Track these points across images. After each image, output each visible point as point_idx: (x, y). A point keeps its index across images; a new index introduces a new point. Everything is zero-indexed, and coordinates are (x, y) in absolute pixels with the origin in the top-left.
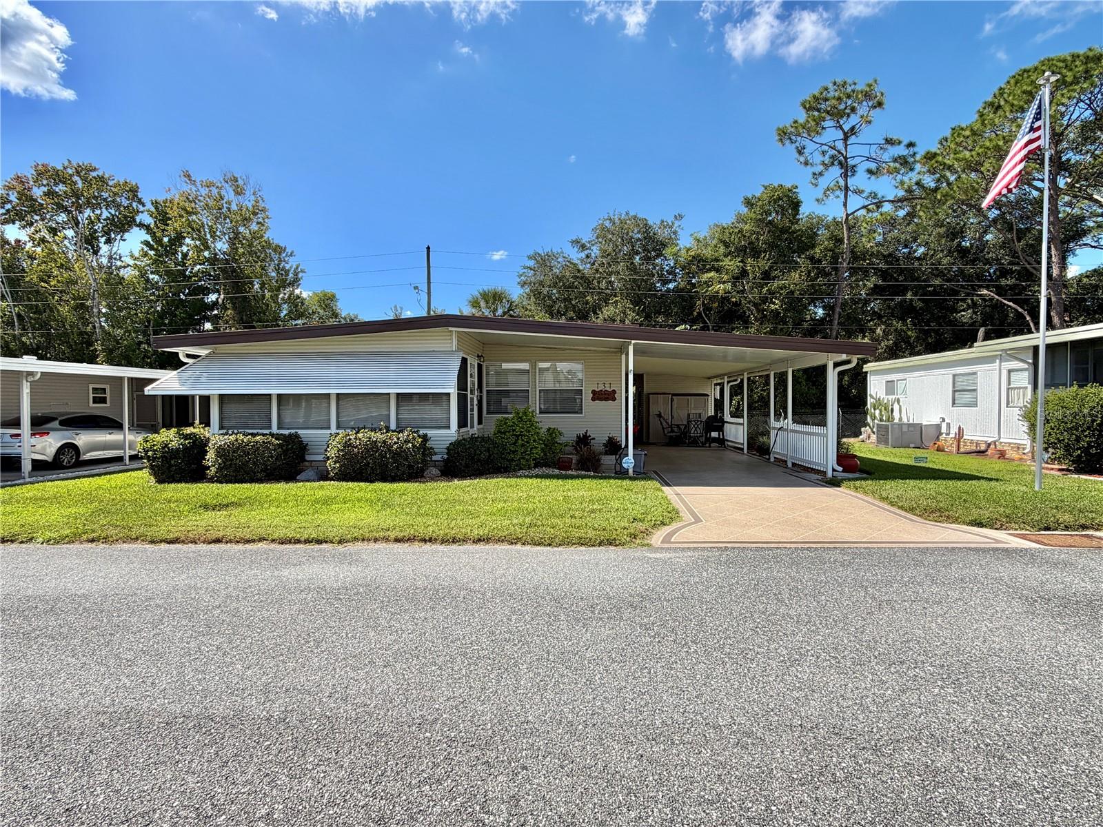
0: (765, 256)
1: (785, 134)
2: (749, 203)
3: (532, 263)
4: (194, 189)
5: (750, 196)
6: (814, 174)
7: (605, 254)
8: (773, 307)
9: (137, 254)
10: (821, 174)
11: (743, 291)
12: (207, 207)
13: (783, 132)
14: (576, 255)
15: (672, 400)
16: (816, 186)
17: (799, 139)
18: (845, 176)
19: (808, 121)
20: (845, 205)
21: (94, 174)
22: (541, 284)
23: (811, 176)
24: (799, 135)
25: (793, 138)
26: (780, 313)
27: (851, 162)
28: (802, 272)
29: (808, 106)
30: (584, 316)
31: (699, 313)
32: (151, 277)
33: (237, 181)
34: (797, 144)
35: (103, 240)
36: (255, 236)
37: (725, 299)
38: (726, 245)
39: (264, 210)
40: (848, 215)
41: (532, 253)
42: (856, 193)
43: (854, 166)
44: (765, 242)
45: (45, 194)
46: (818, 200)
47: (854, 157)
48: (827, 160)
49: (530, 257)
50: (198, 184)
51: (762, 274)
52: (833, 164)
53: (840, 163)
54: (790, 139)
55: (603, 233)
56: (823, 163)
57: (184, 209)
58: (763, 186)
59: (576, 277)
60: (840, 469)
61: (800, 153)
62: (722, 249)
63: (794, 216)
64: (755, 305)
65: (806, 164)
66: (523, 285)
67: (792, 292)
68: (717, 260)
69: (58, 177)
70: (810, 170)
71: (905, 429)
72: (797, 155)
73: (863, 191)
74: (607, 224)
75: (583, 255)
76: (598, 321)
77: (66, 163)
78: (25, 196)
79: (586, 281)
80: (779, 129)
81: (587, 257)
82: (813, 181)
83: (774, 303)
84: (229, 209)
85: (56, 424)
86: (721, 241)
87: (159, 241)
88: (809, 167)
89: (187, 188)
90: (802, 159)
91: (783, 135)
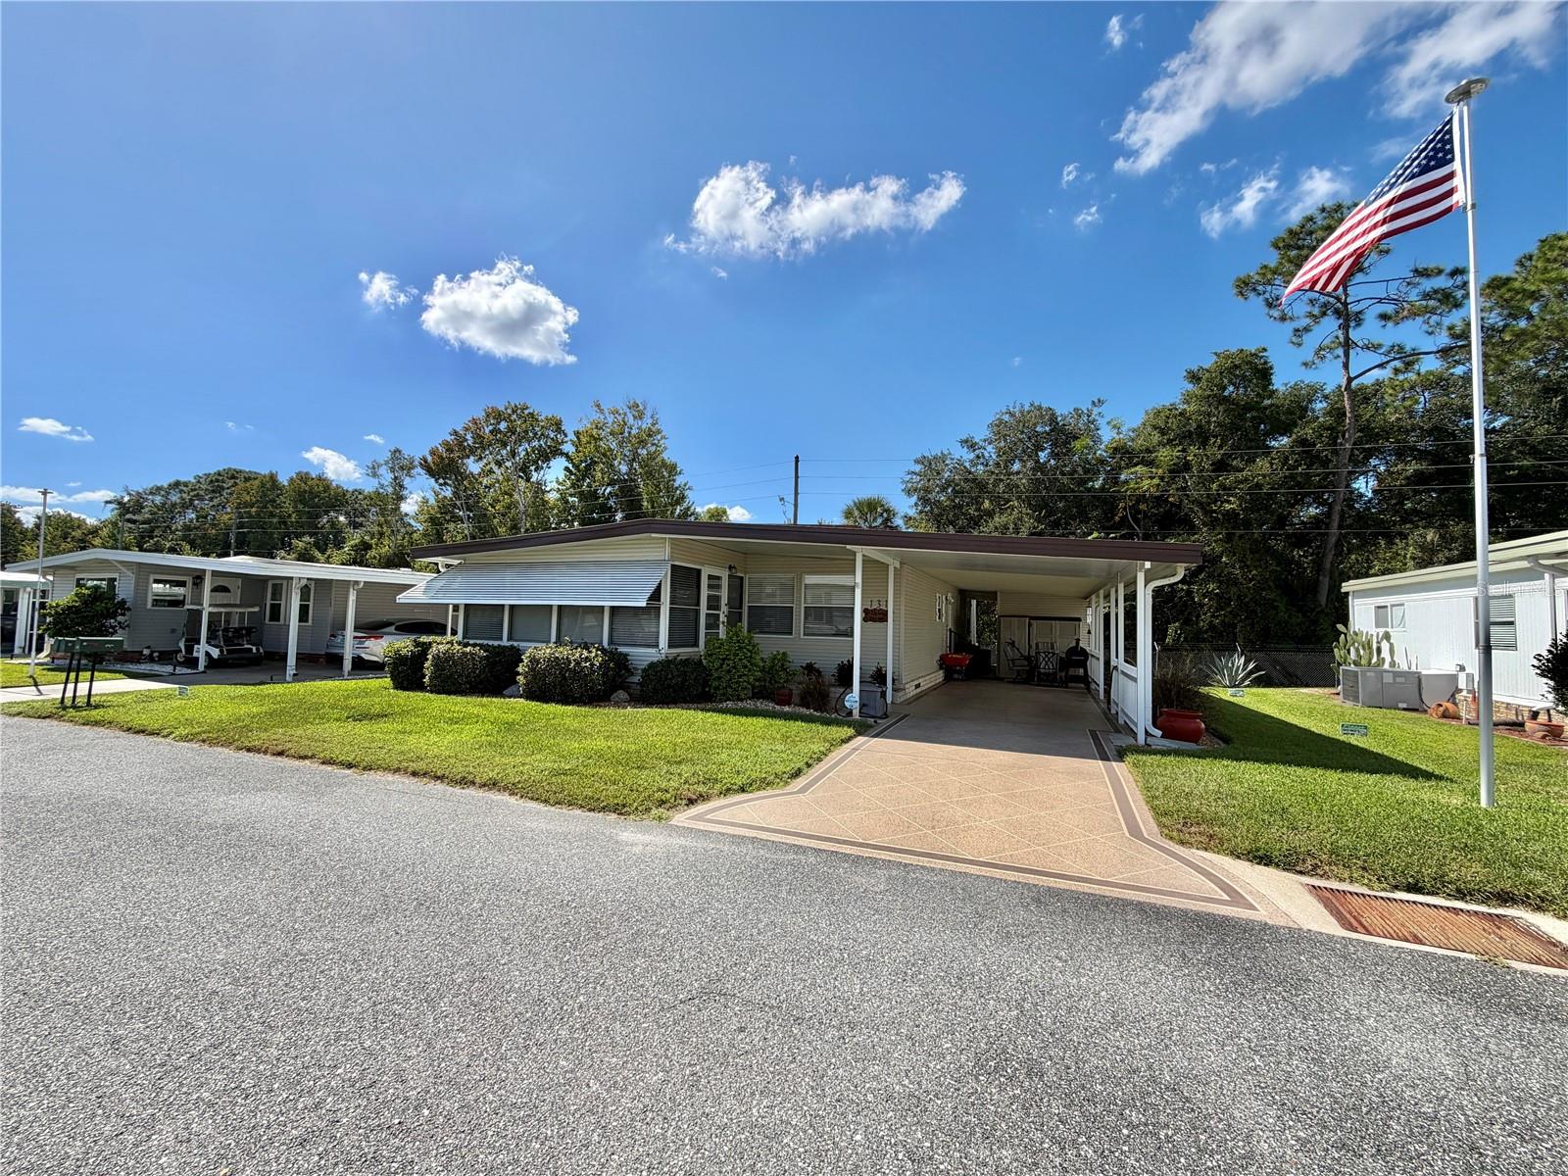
0: (1215, 442)
1: (1247, 284)
2: (1194, 377)
3: (918, 468)
4: (602, 417)
5: (1195, 368)
6: (1297, 330)
7: (1000, 452)
8: (1228, 506)
9: (561, 480)
10: (1307, 329)
11: (1184, 489)
12: (612, 433)
13: (1244, 282)
14: (967, 456)
15: (1030, 625)
16: (1300, 345)
17: (1269, 288)
18: (1345, 327)
19: (1281, 263)
20: (1346, 366)
21: (526, 412)
22: (927, 490)
23: (1292, 334)
24: (1269, 283)
25: (1260, 288)
26: (1239, 514)
27: (1353, 308)
28: (1273, 459)
29: (1281, 245)
30: (975, 522)
31: (1124, 519)
32: (571, 499)
33: (638, 406)
34: (1267, 295)
35: (533, 468)
36: (652, 457)
37: (1160, 500)
38: (1163, 432)
39: (659, 432)
40: (1350, 380)
41: (919, 456)
42: (1368, 348)
43: (1360, 312)
44: (1219, 424)
45: (491, 432)
46: (1305, 364)
47: (1359, 301)
48: (1316, 311)
49: (917, 462)
50: (606, 411)
51: (1211, 465)
52: (1324, 314)
53: (1337, 312)
54: (1255, 290)
55: (1000, 429)
56: (1311, 315)
57: (592, 436)
58: (1216, 354)
59: (966, 480)
60: (1158, 733)
61: (1270, 305)
62: (1156, 437)
63: (1265, 388)
64: (1201, 504)
65: (1283, 319)
66: (909, 492)
67: (1258, 486)
68: (1148, 451)
69: (499, 416)
70: (1289, 326)
71: (1388, 679)
72: (1267, 310)
73: (1380, 346)
74: (1006, 418)
75: (972, 456)
76: (988, 529)
77: (507, 404)
78: (478, 437)
79: (980, 485)
80: (1239, 280)
81: (978, 457)
82: (1294, 339)
83: (1229, 502)
84: (629, 433)
85: (392, 629)
86: (1155, 427)
87: (577, 467)
88: (1288, 322)
89: (596, 416)
90: (1276, 313)
91: (1244, 286)
